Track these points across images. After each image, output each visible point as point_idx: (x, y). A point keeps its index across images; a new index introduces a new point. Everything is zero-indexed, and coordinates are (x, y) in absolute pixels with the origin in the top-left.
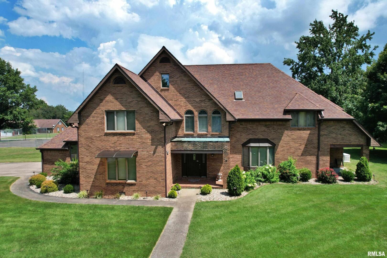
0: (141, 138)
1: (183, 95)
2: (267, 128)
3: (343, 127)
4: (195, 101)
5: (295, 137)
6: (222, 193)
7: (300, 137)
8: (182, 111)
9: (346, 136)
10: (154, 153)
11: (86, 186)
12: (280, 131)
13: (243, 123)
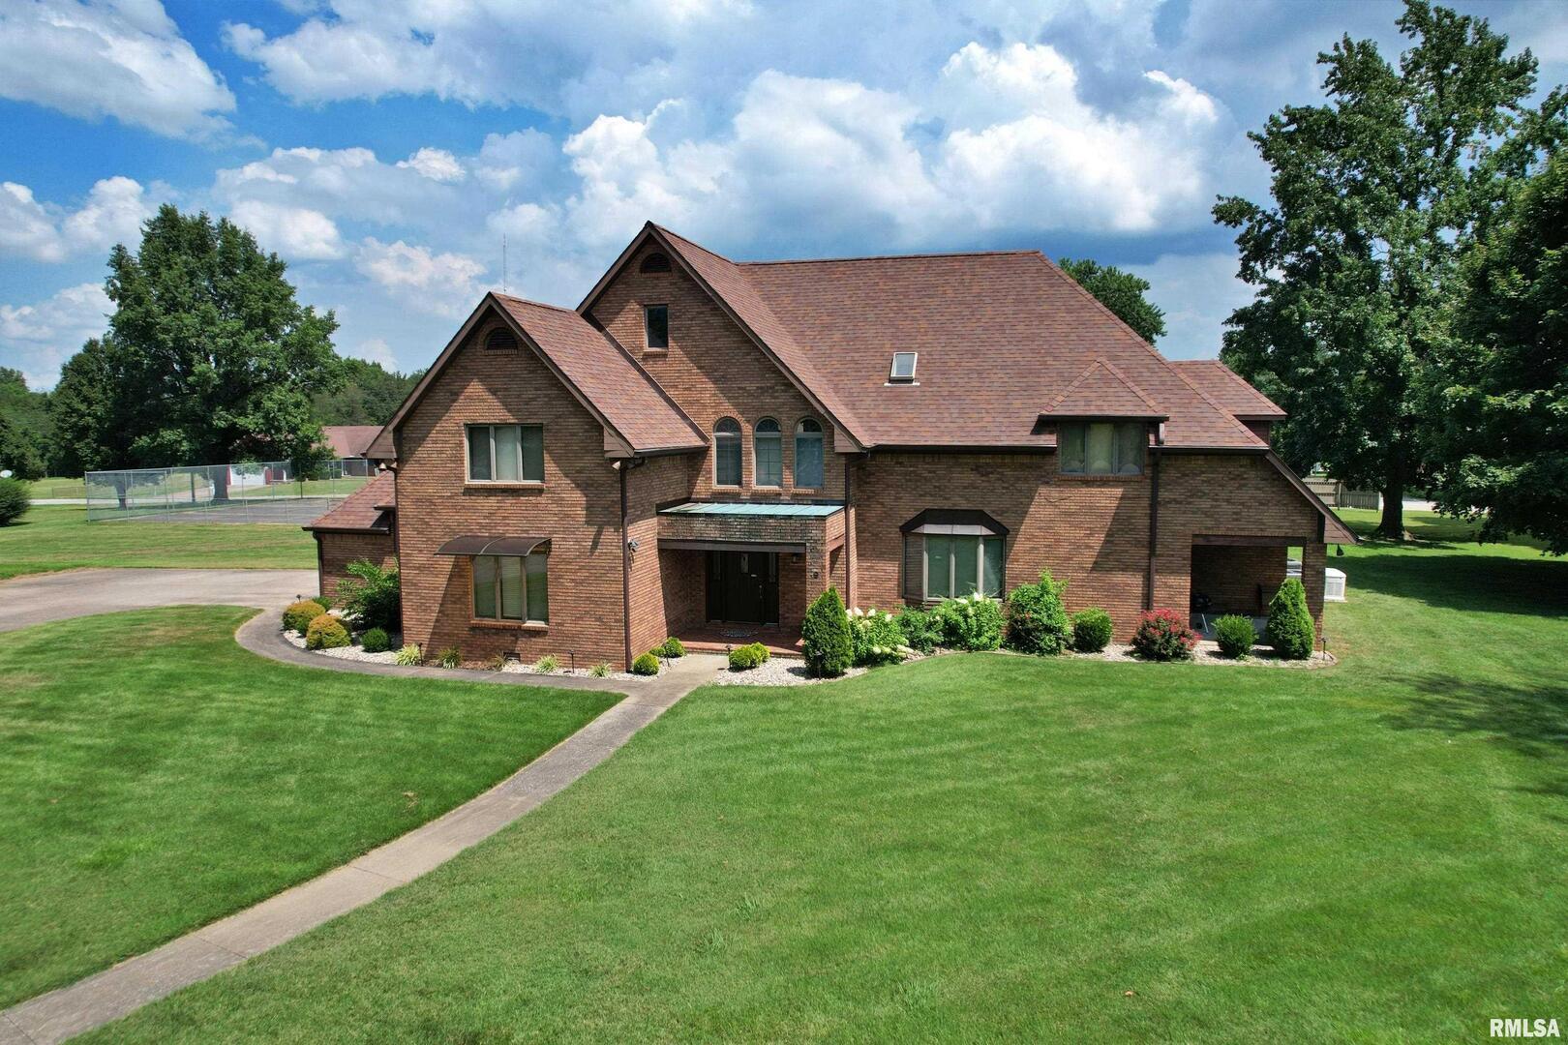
0: (559, 502)
1: (708, 372)
2: (983, 475)
3: (1239, 476)
4: (744, 389)
5: (1073, 508)
6: (792, 670)
7: (1091, 508)
8: (707, 423)
9: (1250, 507)
10: (595, 544)
11: (418, 633)
12: (1025, 486)
13: (904, 459)
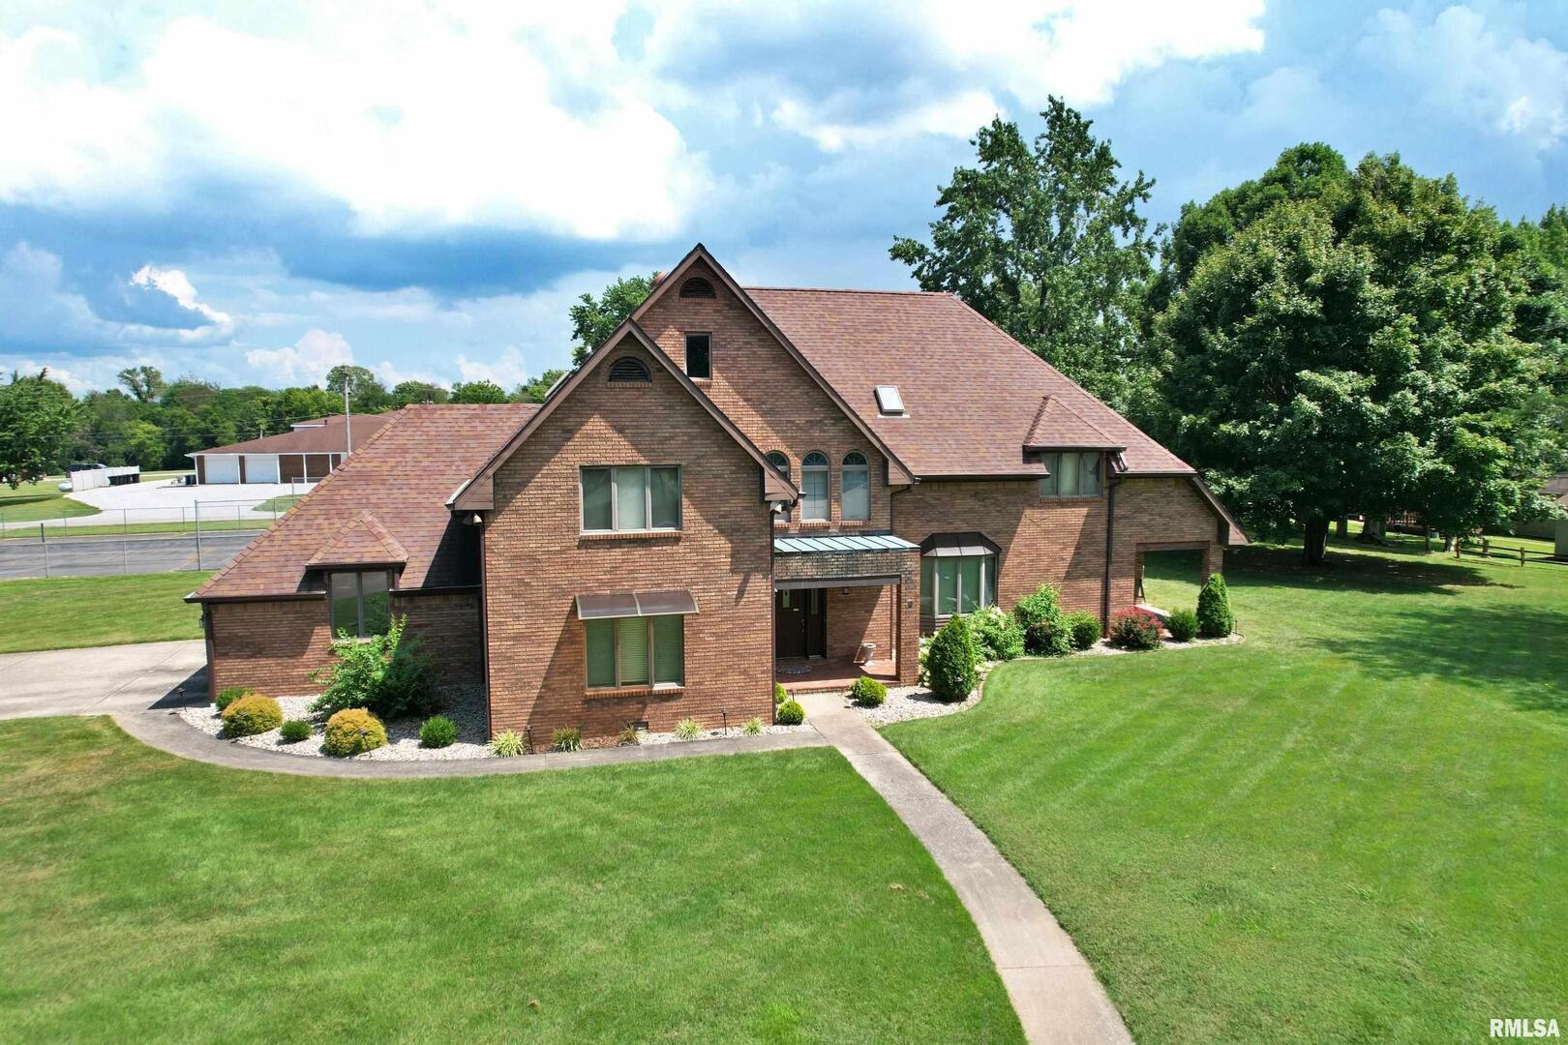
0: (700, 550)
1: (756, 404)
2: (980, 501)
3: (1167, 495)
4: (793, 422)
5: (1051, 527)
7: (1064, 525)
9: (1174, 519)
10: (741, 593)
11: (513, 715)
12: (1013, 509)
